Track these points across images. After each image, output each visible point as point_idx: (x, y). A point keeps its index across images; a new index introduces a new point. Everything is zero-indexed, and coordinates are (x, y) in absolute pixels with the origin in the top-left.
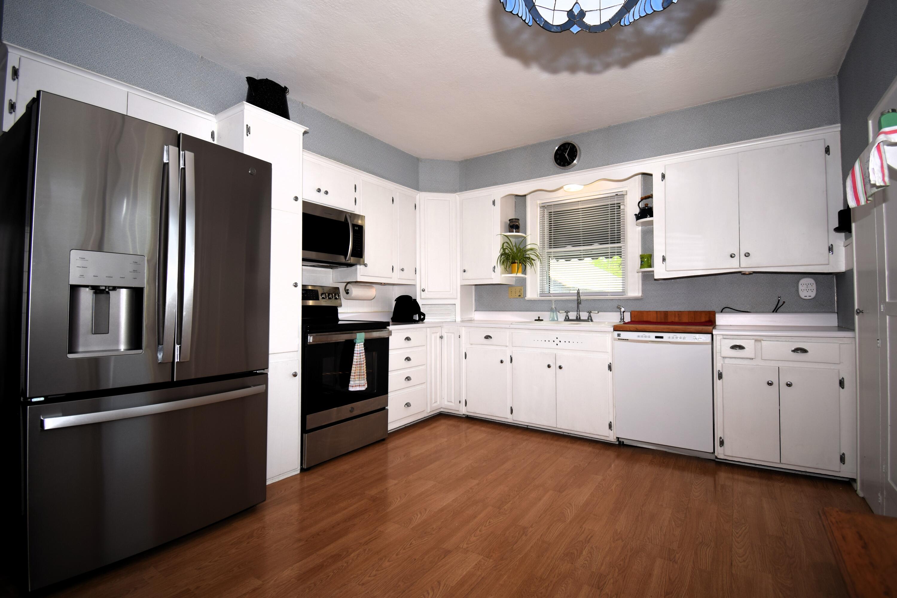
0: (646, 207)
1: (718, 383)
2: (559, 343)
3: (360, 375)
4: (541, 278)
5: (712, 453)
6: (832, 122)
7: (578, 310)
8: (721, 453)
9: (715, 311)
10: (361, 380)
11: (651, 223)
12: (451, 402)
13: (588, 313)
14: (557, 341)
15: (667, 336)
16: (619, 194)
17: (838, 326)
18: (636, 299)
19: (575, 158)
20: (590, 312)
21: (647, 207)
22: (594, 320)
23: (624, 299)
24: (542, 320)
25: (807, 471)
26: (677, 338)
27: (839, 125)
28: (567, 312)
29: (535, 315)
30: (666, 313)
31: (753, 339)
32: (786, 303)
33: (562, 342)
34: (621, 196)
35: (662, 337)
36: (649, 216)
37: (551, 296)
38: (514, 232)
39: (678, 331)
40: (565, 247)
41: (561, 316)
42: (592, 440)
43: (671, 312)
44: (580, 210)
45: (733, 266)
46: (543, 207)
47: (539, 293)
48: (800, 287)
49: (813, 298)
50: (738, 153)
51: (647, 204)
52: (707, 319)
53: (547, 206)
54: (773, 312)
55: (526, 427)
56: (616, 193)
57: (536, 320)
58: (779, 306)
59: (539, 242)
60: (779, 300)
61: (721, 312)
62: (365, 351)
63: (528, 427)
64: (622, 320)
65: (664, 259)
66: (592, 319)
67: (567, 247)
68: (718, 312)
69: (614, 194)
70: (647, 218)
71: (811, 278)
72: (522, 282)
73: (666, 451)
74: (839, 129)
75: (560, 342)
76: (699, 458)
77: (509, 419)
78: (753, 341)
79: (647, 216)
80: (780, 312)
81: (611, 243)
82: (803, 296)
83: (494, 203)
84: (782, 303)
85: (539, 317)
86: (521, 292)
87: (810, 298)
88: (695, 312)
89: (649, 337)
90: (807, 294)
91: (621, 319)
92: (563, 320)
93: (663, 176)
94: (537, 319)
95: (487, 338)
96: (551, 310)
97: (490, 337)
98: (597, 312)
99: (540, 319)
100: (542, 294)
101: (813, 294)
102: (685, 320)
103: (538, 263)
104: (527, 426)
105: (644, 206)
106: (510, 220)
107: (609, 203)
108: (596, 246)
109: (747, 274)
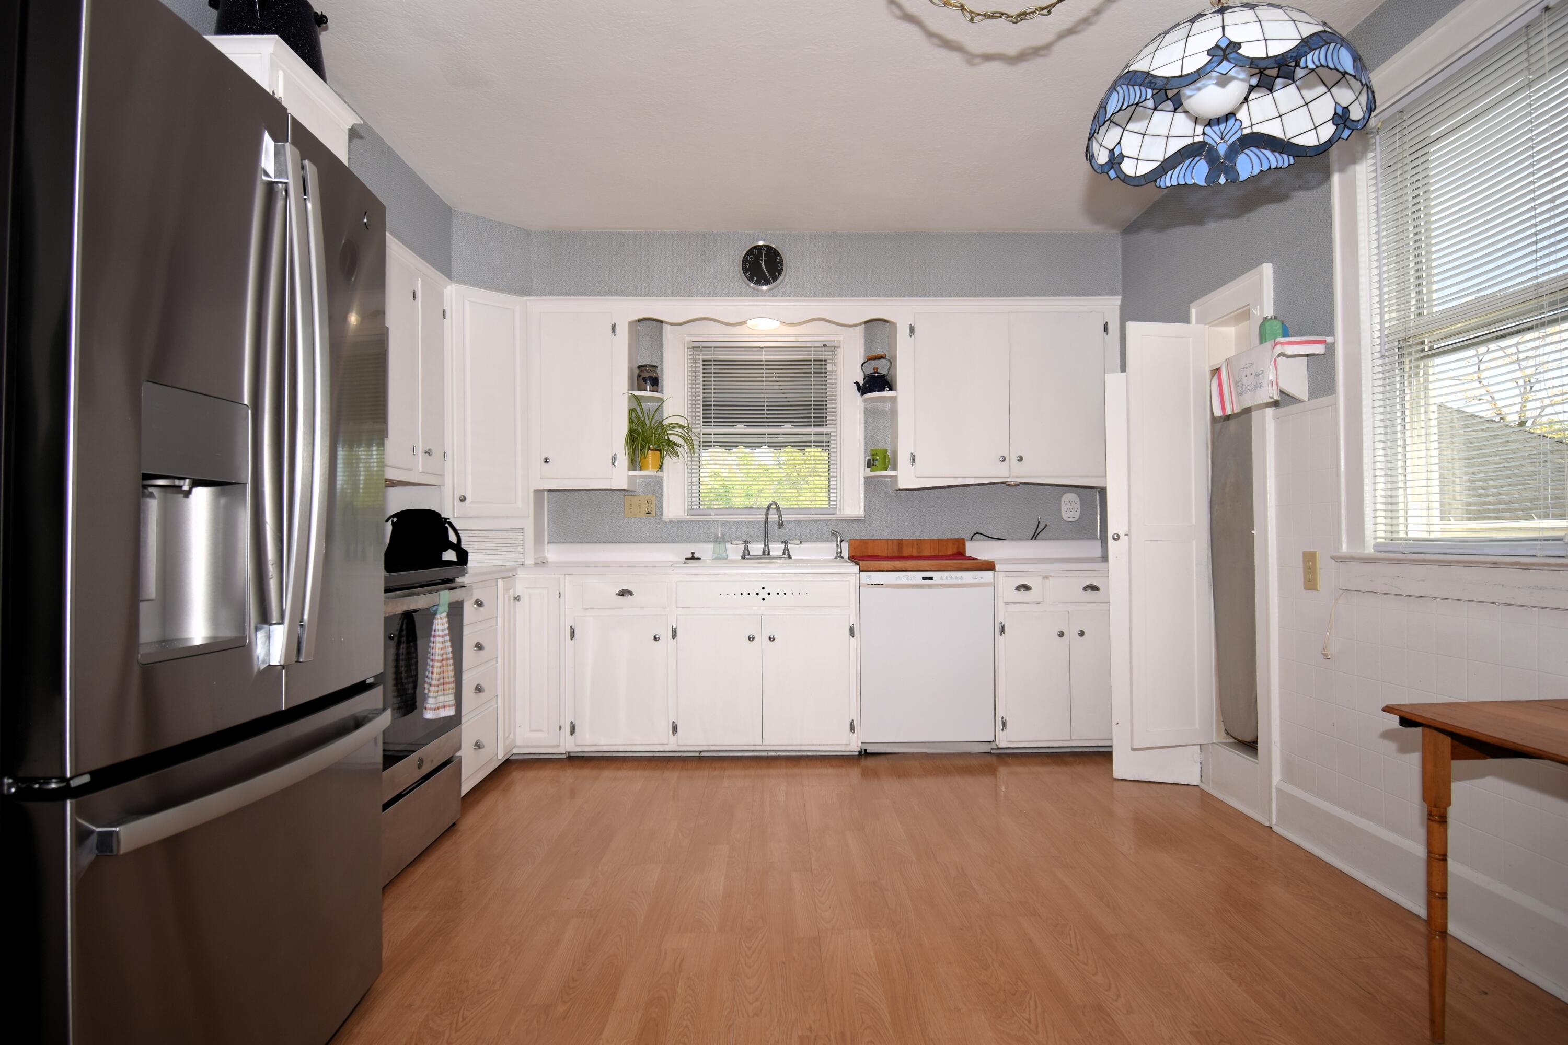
0: (875, 373)
1: (1001, 640)
2: (766, 596)
3: (444, 684)
4: (690, 480)
5: (993, 741)
6: (1113, 293)
7: (766, 540)
8: (1005, 740)
9: (964, 539)
10: (447, 695)
11: (894, 400)
12: (541, 731)
13: (784, 544)
14: (763, 594)
15: (939, 577)
16: (828, 344)
17: (1102, 557)
18: (856, 521)
19: (777, 274)
20: (786, 543)
21: (877, 373)
22: (793, 557)
23: (836, 521)
24: (699, 558)
25: (1100, 745)
26: (951, 578)
27: (1120, 297)
28: (746, 543)
29: (687, 549)
30: (900, 543)
31: (1040, 576)
32: (1048, 526)
33: (773, 594)
34: (830, 348)
35: (931, 579)
36: (887, 389)
37: (712, 513)
38: (647, 391)
39: (951, 569)
40: (733, 426)
41: (734, 551)
42: (816, 756)
43: (906, 540)
44: (764, 363)
45: (1000, 473)
46: (696, 349)
47: (686, 508)
48: (1063, 506)
49: (1079, 518)
50: (1009, 313)
51: (877, 369)
52: (955, 551)
53: (703, 347)
54: (1032, 539)
55: (697, 754)
56: (825, 343)
57: (687, 559)
58: (1039, 530)
59: (686, 413)
60: (1039, 523)
61: (971, 540)
62: (449, 631)
63: (702, 754)
64: (839, 555)
65: (913, 459)
66: (791, 554)
67: (738, 426)
68: (968, 541)
69: (821, 344)
70: (884, 391)
71: (1073, 492)
72: (656, 487)
73: (926, 753)
74: (1119, 302)
75: (769, 594)
76: (970, 753)
77: (669, 744)
78: (1041, 578)
79: (885, 388)
80: (1039, 539)
81: (814, 425)
82: (1065, 518)
83: (614, 328)
84: (1044, 525)
85: (693, 553)
86: (651, 506)
87: (1074, 520)
88: (940, 541)
89: (914, 579)
90: (1071, 515)
91: (837, 553)
92: (740, 558)
93: (912, 330)
94: (690, 556)
95: (622, 595)
96: (716, 540)
97: (631, 593)
98: (799, 542)
99: (696, 556)
100: (691, 511)
101: (1077, 515)
102: (926, 553)
103: (683, 451)
104: (701, 752)
105: (873, 371)
106: (639, 367)
107: (812, 357)
108: (788, 428)
109: (1013, 486)
